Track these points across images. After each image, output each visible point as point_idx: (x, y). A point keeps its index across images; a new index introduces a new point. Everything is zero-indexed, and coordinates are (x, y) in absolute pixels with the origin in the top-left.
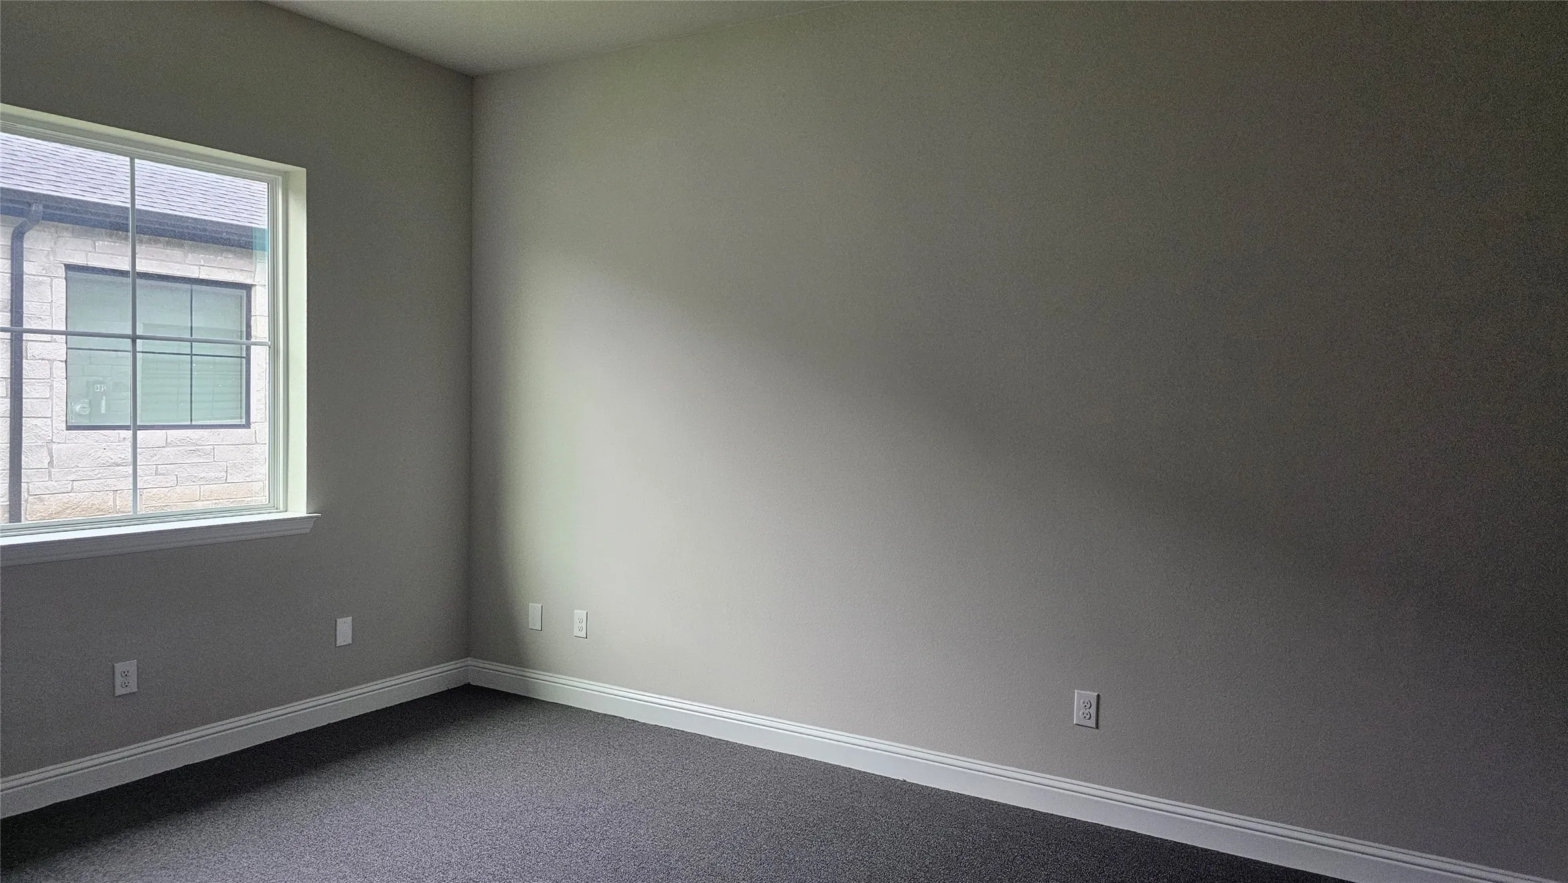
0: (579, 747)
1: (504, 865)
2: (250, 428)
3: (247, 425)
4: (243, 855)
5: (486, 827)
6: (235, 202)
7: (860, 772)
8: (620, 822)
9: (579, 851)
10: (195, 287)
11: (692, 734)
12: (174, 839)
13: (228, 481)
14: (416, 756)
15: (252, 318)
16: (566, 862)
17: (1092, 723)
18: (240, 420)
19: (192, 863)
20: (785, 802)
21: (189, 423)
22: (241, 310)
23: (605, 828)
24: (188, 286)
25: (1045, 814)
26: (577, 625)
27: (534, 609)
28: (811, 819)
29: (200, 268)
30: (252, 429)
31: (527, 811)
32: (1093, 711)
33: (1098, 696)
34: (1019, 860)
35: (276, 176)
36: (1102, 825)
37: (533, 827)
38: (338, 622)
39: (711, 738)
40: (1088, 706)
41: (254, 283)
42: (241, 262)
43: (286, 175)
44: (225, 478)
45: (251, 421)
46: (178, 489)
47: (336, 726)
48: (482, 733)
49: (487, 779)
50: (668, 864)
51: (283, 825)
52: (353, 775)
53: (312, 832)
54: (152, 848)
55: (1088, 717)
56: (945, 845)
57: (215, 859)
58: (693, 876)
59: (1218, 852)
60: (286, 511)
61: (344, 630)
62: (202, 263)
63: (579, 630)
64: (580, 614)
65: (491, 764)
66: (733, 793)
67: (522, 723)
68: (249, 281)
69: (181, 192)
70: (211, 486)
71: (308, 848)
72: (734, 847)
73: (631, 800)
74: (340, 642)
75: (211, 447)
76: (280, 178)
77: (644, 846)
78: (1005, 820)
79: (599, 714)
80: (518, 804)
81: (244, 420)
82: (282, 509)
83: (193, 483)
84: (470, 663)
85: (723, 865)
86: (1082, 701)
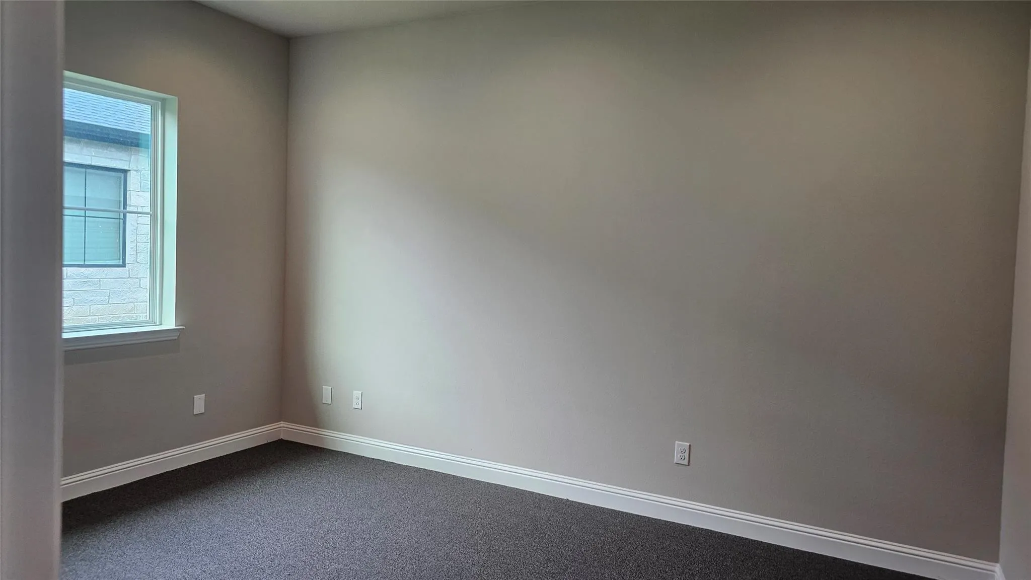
0: (357, 480)
1: (311, 556)
2: (125, 267)
3: (124, 265)
4: (136, 552)
5: (298, 531)
6: (116, 113)
7: (539, 494)
8: (386, 528)
9: (360, 546)
10: (88, 171)
11: (431, 471)
12: (88, 541)
13: (110, 303)
14: (249, 486)
15: (128, 192)
16: (353, 553)
17: (686, 462)
18: (118, 261)
19: (102, 557)
20: (492, 514)
21: (82, 263)
22: (120, 188)
23: (376, 532)
24: (84, 170)
25: (656, 519)
26: (355, 400)
27: (327, 390)
28: (509, 525)
29: (91, 158)
30: (127, 268)
31: (325, 521)
32: (687, 454)
33: (690, 445)
34: (640, 548)
35: (157, 101)
36: (691, 526)
37: (329, 532)
38: (195, 398)
39: (443, 473)
40: (683, 452)
41: (129, 169)
42: (121, 154)
43: (163, 101)
44: (107, 301)
45: (127, 262)
46: (75, 308)
47: (194, 467)
48: (293, 471)
49: (297, 501)
50: (418, 554)
51: (161, 531)
52: (207, 498)
53: (181, 536)
54: (74, 547)
55: (683, 458)
56: (594, 540)
57: (117, 553)
58: (435, 561)
59: (762, 542)
60: (161, 325)
61: (199, 404)
62: (93, 154)
63: (356, 404)
64: (357, 393)
65: (299, 491)
66: (458, 509)
67: (318, 464)
68: (126, 168)
69: (78, 105)
70: (98, 306)
71: (180, 546)
72: (461, 542)
73: (392, 514)
74: (196, 411)
75: (99, 280)
76: (160, 103)
77: (402, 543)
78: (631, 524)
79: (369, 458)
80: (319, 517)
81: (121, 261)
82: (158, 323)
83: (84, 304)
84: (282, 425)
85: (453, 554)
86: (680, 449)
